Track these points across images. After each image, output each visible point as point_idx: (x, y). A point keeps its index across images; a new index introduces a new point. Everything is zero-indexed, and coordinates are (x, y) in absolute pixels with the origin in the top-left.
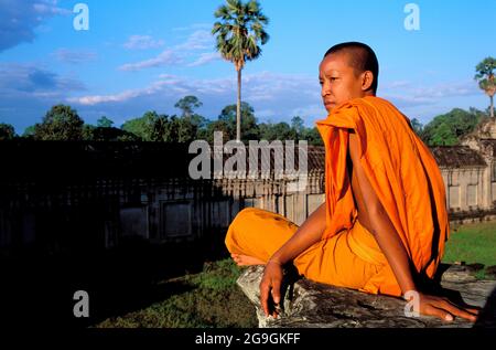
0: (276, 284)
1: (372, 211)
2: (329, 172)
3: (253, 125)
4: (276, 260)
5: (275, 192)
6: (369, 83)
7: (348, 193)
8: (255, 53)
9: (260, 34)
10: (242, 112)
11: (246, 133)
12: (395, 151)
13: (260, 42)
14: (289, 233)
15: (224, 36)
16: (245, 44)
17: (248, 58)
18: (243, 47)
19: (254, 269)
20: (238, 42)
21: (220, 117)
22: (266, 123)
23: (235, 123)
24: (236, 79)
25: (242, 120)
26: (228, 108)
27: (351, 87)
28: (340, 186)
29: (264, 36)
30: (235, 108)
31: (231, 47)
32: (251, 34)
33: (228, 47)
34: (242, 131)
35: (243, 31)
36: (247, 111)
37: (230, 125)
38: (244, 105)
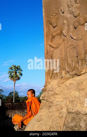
0: (20, 125)
1: (33, 113)
2: (27, 108)
3: (18, 97)
4: (20, 122)
5: (23, 116)
6: (34, 95)
7: (30, 111)
8: (19, 79)
9: (20, 74)
10: (15, 94)
11: (16, 99)
12: (36, 105)
13: (20, 76)
14: (22, 118)
15: (11, 74)
16: (16, 76)
17: (17, 80)
18: (16, 77)
19: (17, 125)
20: (15, 76)
21: (9, 95)
22: (21, 97)
23: (13, 96)
24: (14, 85)
25: (15, 96)
26: (11, 92)
27: (31, 96)
28: (29, 110)
29: (21, 74)
30: (13, 92)
31: (13, 77)
32: (18, 74)
33: (12, 77)
34: (15, 99)
35: (16, 73)
36: (16, 93)
37: (11, 97)
38: (15, 91)
